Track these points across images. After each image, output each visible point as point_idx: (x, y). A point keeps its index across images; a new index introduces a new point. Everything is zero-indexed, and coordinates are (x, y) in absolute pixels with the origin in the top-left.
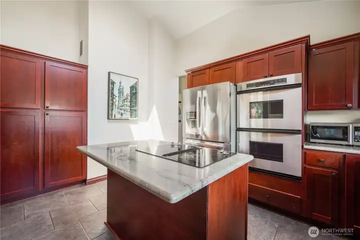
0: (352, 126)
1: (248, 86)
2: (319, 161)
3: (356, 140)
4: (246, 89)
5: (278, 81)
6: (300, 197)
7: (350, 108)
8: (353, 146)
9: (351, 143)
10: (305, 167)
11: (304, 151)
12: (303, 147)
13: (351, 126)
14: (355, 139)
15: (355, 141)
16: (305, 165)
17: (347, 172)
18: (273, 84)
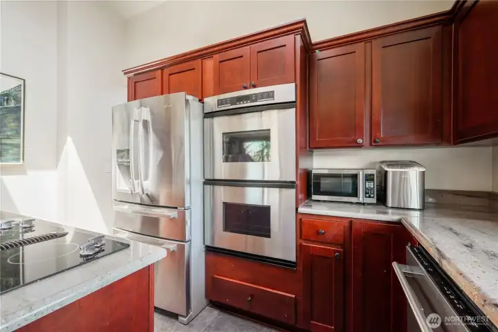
0: (363, 174)
1: (220, 102)
2: (318, 233)
3: (367, 195)
4: (218, 110)
5: (263, 95)
6: (294, 296)
7: (360, 146)
8: (364, 204)
9: (361, 200)
10: (301, 245)
11: (299, 217)
12: (297, 209)
13: (361, 173)
14: (366, 193)
15: (366, 197)
16: (301, 241)
17: (354, 248)
18: (256, 101)
